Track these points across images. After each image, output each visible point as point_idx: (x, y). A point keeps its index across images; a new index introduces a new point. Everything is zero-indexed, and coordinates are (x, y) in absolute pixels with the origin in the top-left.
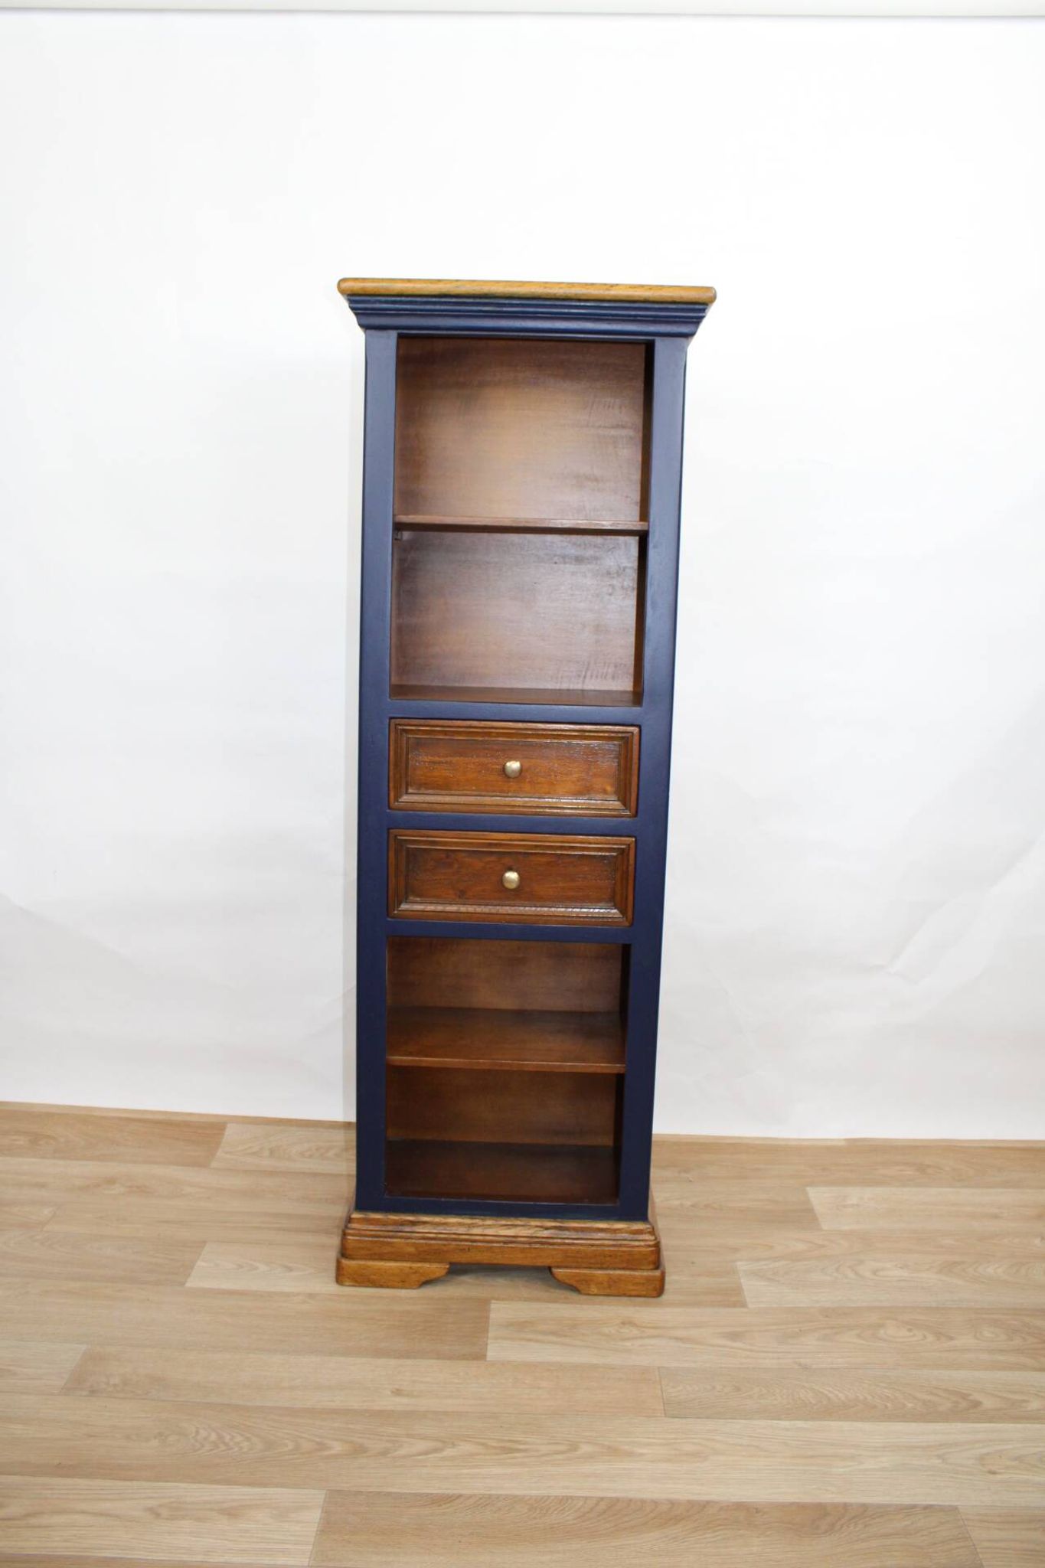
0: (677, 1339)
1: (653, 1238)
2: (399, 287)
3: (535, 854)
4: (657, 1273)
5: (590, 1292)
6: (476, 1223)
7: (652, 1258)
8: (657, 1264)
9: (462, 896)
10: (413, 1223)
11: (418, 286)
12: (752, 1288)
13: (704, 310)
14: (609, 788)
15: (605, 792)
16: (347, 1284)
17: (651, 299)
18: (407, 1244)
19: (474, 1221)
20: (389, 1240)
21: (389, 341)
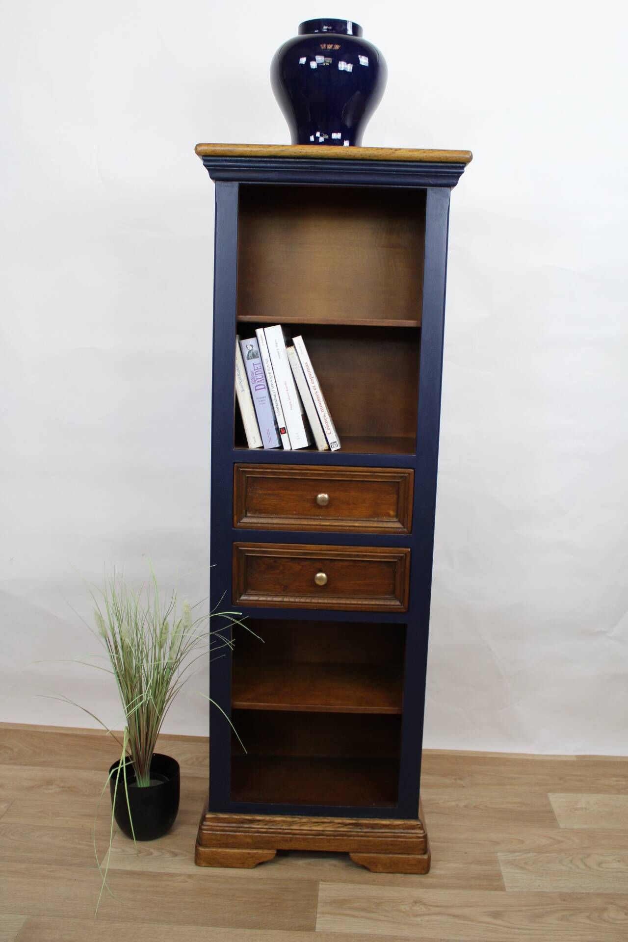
0: (454, 916)
1: (422, 832)
2: (240, 150)
3: (338, 560)
4: (425, 857)
5: (378, 871)
7: (422, 846)
8: (425, 850)
9: (285, 590)
10: (251, 821)
11: (254, 149)
12: (509, 874)
13: (463, 168)
14: (392, 513)
15: (389, 515)
16: (203, 865)
17: (425, 160)
18: (246, 836)
20: (233, 833)
21: (233, 189)
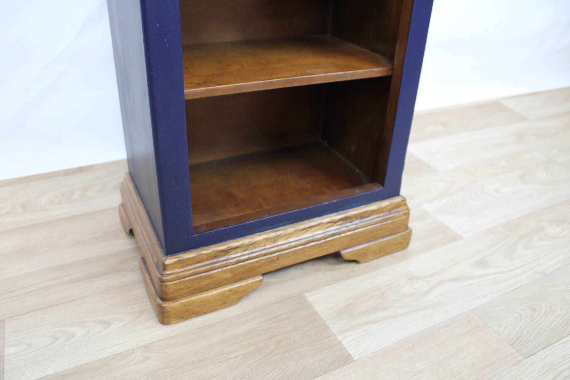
1: (404, 208)
5: (367, 260)
6: (280, 235)
10: (225, 252)
18: (224, 272)
19: (278, 233)
20: (206, 274)
